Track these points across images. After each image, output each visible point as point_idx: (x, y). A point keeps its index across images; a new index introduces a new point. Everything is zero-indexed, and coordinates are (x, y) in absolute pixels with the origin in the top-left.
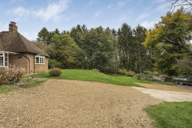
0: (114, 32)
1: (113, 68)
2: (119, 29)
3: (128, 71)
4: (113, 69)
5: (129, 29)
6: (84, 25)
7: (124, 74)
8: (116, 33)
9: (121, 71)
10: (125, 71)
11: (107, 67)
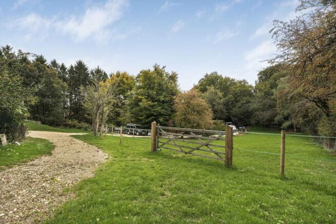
0: (63, 68)
1: (58, 118)
2: (72, 67)
3: (79, 123)
4: (58, 120)
5: (86, 69)
6: (8, 46)
7: (74, 126)
8: (66, 71)
9: (70, 122)
10: (76, 122)
11: (51, 118)
